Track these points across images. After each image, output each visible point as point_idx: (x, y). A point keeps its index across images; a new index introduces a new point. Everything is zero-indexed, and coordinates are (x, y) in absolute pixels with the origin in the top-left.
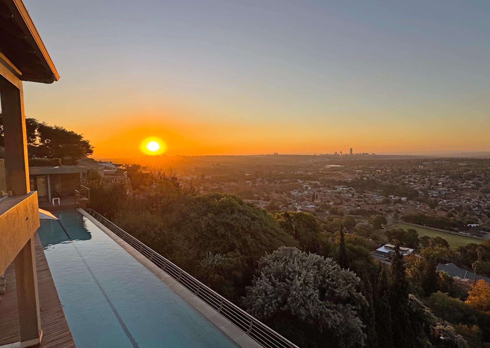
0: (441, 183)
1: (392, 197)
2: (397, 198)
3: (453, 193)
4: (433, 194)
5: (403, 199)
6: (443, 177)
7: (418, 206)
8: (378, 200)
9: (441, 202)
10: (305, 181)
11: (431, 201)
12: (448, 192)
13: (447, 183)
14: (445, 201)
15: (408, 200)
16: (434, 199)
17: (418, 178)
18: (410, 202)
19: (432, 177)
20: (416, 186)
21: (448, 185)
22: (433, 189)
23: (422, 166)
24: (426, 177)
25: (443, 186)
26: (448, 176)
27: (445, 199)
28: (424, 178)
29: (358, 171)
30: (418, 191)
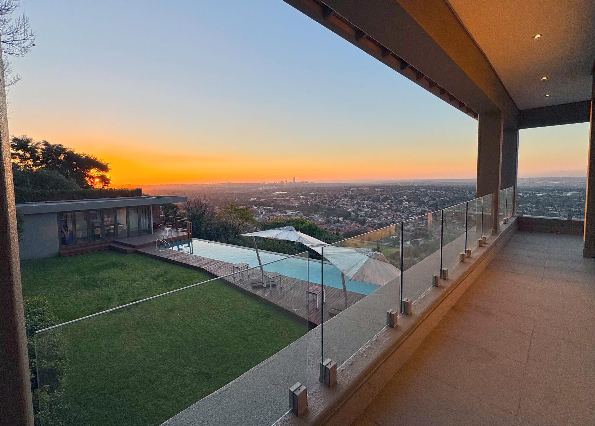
0: (365, 205)
1: (332, 217)
2: (335, 219)
3: (375, 212)
4: (361, 214)
5: (341, 219)
6: (367, 200)
7: (352, 224)
8: (321, 221)
10: (259, 207)
11: (361, 220)
12: (371, 212)
13: (370, 205)
15: (344, 220)
16: (362, 218)
17: (349, 202)
18: (345, 221)
19: (359, 201)
22: (361, 210)
23: (351, 192)
24: (355, 201)
25: (368, 207)
26: (370, 200)
27: (370, 218)
28: (353, 202)
29: (302, 197)
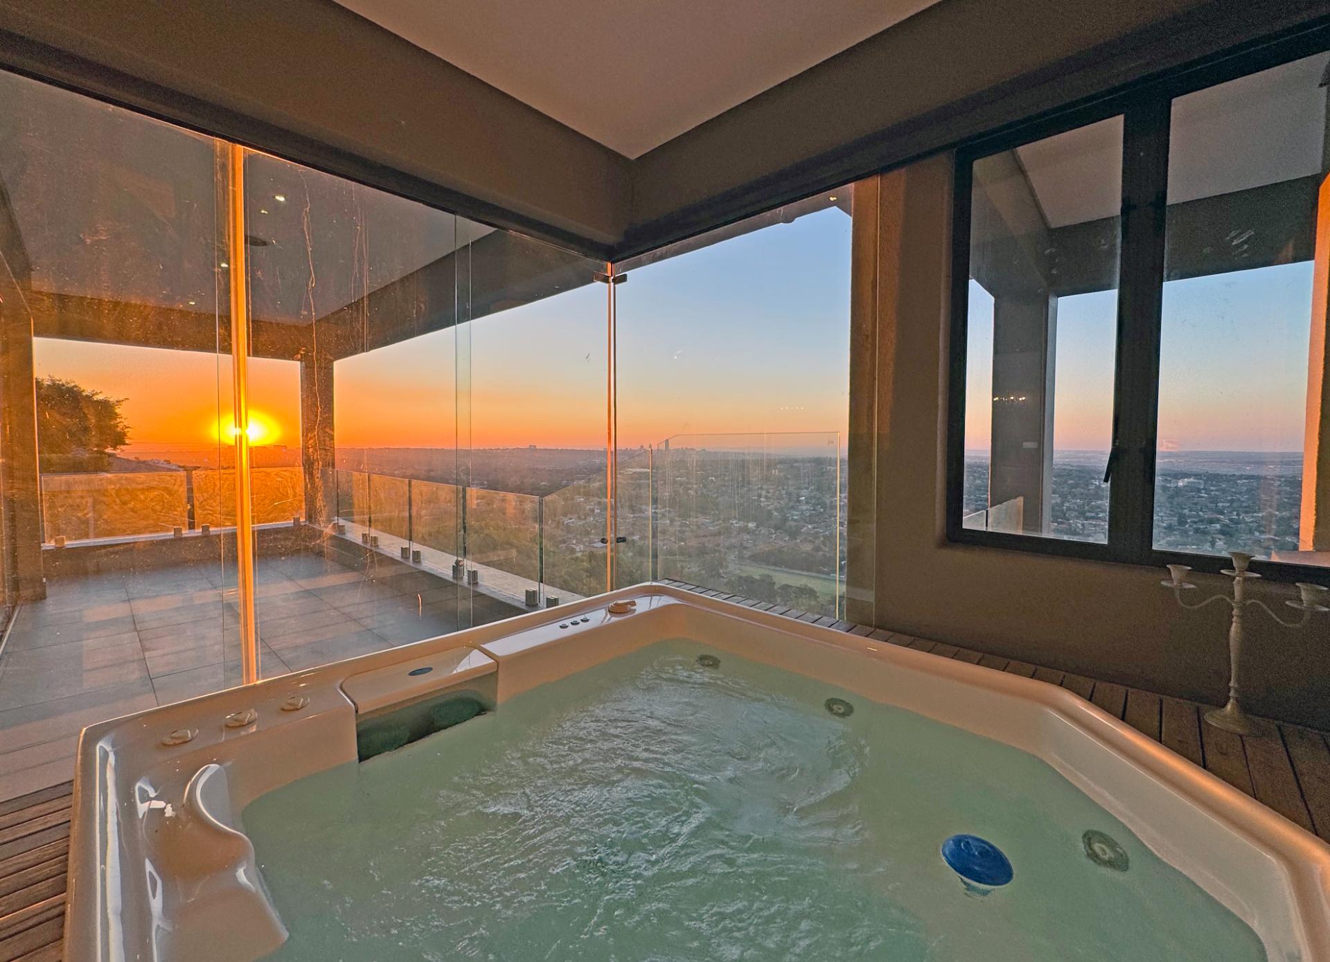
0: (803, 498)
2: (741, 524)
4: (793, 515)
5: (751, 525)
7: (774, 536)
8: (712, 528)
9: (805, 528)
11: (791, 527)
12: (813, 512)
13: (811, 498)
14: (810, 526)
19: (791, 489)
20: (769, 503)
21: (813, 501)
25: (807, 503)
27: (810, 524)
28: (780, 491)
30: (773, 512)
